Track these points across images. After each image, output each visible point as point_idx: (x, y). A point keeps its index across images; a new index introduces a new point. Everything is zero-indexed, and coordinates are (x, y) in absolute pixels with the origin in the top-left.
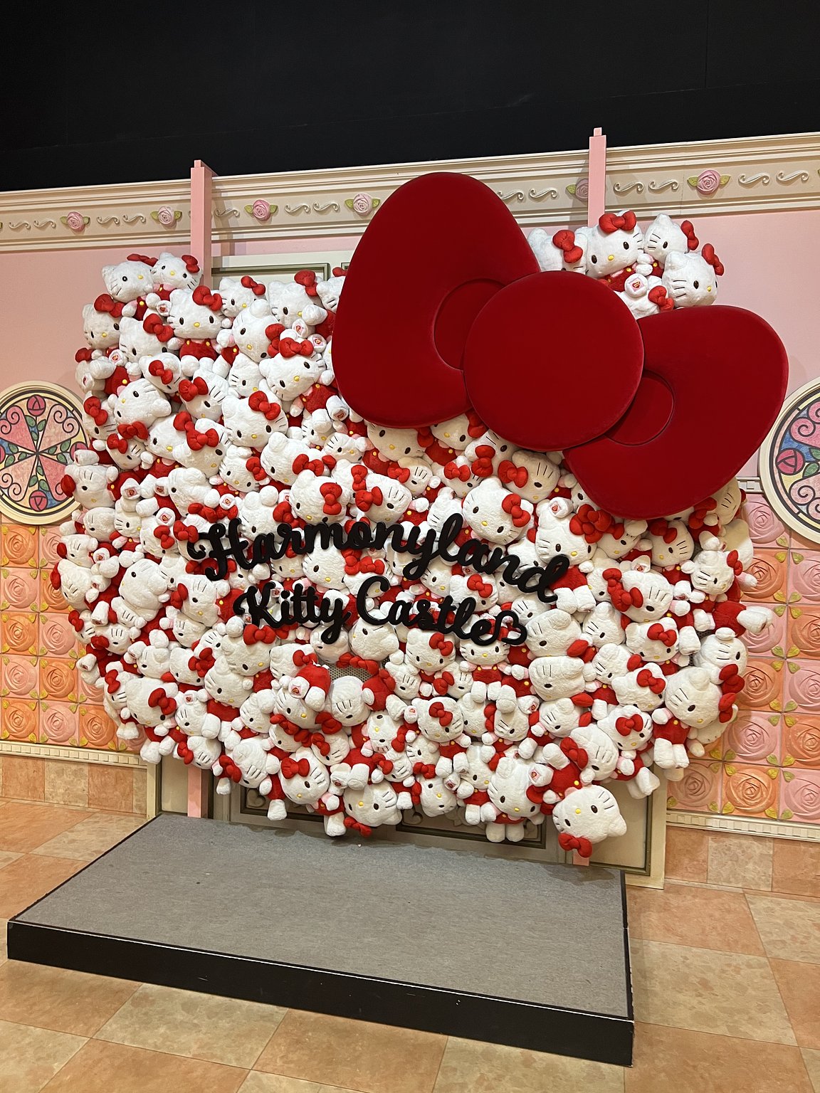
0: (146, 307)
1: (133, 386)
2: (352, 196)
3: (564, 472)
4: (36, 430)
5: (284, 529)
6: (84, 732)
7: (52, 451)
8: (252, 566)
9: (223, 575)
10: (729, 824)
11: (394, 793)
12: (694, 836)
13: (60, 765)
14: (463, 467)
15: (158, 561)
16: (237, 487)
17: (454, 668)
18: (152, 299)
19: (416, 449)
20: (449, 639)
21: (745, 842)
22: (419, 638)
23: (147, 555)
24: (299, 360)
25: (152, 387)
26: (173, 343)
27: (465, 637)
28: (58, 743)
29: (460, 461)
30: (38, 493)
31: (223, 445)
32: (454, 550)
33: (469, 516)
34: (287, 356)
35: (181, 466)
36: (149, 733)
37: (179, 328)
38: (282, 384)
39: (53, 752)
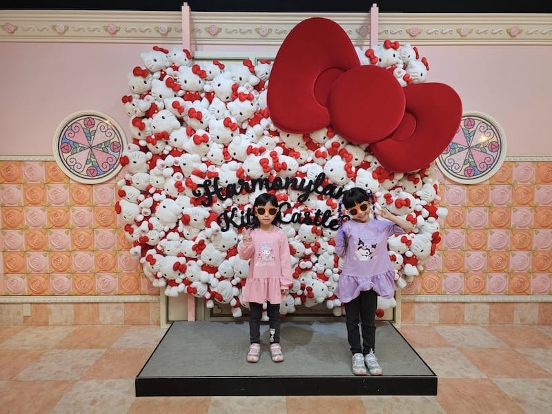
0: (165, 74)
1: (162, 113)
2: (259, 26)
3: (367, 153)
4: (89, 136)
5: (241, 181)
6: (121, 287)
7: (100, 146)
8: (225, 199)
9: (210, 205)
10: (422, 298)
11: (292, 299)
12: (410, 305)
13: (108, 305)
14: (324, 152)
15: (175, 199)
16: (216, 163)
17: (320, 240)
18: (170, 71)
19: (303, 143)
20: (319, 228)
21: (429, 305)
22: (306, 229)
23: (168, 196)
24: (247, 103)
25: (171, 114)
26: (181, 93)
27: (326, 227)
28: (107, 294)
29: (322, 149)
30: (92, 168)
31: (210, 142)
32: (320, 189)
33: (328, 173)
34: (242, 100)
35: (186, 152)
36: (172, 283)
37: (183, 86)
38: (241, 114)
39: (104, 299)
